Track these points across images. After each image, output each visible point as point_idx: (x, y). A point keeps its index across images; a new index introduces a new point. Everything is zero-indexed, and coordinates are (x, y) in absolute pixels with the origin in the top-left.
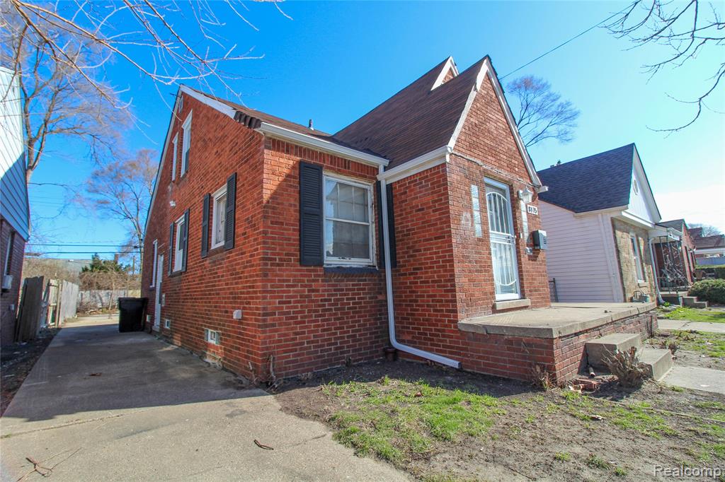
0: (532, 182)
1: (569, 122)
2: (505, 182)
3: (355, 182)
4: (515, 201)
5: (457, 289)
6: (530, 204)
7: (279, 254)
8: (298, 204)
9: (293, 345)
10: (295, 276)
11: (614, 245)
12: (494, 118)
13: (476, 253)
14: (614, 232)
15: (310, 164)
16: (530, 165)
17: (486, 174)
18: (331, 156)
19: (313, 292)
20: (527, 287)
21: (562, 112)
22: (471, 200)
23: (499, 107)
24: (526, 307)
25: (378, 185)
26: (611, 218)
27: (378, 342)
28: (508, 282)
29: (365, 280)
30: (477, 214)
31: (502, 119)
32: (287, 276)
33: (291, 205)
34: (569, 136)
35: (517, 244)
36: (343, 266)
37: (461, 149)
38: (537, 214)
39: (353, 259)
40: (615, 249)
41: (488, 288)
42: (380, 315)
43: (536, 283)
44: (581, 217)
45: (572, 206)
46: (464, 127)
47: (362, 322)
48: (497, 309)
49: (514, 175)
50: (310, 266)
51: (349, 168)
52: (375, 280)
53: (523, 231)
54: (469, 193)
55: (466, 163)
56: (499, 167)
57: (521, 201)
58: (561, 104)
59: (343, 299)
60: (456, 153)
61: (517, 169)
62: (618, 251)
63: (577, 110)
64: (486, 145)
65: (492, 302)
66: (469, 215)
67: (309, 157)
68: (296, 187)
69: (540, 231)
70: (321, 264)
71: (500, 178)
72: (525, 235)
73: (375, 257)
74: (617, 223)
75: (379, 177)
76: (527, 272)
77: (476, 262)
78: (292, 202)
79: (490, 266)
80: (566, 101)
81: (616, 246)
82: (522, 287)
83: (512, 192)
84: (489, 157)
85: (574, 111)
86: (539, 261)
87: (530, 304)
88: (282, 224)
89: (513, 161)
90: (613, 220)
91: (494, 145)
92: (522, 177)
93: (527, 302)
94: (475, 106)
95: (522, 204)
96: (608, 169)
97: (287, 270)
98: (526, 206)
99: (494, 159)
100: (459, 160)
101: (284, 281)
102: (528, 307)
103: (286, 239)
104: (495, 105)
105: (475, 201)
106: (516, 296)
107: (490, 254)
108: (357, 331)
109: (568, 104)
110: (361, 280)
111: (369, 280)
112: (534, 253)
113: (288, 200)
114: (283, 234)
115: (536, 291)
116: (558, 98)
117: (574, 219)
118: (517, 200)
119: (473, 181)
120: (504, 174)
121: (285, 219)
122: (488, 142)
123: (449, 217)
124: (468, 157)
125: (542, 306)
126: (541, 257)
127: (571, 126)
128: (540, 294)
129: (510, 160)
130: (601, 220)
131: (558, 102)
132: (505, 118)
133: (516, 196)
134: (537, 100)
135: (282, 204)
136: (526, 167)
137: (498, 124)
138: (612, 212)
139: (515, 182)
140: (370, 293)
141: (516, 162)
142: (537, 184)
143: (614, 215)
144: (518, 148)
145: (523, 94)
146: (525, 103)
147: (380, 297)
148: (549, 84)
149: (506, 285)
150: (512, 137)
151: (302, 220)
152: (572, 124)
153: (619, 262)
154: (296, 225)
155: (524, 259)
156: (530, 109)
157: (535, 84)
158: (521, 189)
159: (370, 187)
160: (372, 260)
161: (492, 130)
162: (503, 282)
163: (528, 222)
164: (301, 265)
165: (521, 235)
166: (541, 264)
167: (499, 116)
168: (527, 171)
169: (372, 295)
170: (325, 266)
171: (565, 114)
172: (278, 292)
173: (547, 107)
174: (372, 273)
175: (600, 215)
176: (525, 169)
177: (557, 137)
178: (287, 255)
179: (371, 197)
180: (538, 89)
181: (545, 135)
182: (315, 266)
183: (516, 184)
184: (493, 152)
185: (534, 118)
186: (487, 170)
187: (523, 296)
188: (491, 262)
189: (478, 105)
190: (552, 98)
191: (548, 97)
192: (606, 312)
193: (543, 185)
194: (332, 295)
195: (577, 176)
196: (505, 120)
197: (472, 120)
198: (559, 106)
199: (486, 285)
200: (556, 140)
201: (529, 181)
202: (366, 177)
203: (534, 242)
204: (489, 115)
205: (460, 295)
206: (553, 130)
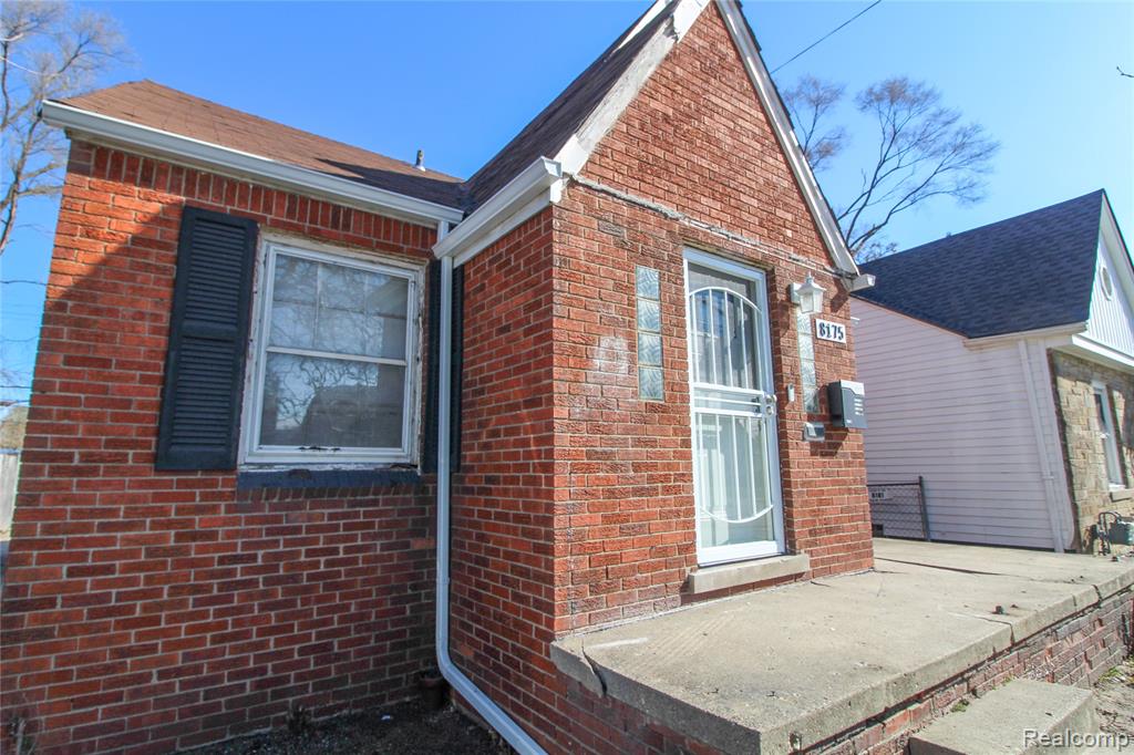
0: (832, 263)
1: (978, 164)
2: (755, 263)
3: (372, 262)
4: (781, 311)
5: (559, 544)
6: (822, 315)
7: (81, 443)
8: (166, 314)
9: (111, 684)
10: (134, 499)
11: (1053, 409)
12: (729, 107)
13: (638, 443)
14: (1054, 382)
15: (222, 213)
16: (829, 225)
17: (689, 239)
18: (292, 197)
19: (194, 540)
20: (804, 524)
21: (963, 146)
22: (632, 303)
23: (746, 84)
24: (796, 577)
25: (434, 268)
26: (1048, 350)
27: (402, 658)
28: (747, 513)
29: (375, 503)
30: (648, 341)
31: (753, 112)
32: (107, 499)
33: (141, 316)
34: (977, 192)
35: (781, 415)
36: (311, 468)
37: (610, 175)
38: (844, 341)
39: (345, 451)
40: (1055, 419)
41: (673, 536)
42: (414, 587)
43: (831, 513)
44: (980, 347)
45: (961, 323)
46: (625, 119)
47: (353, 609)
48: (697, 591)
49: (780, 247)
50: (194, 472)
51: (346, 226)
52: (405, 501)
53: (797, 381)
54: (626, 288)
55: (626, 211)
56: (730, 226)
57: (798, 312)
58: (961, 128)
59: (298, 553)
60: (594, 184)
61: (789, 233)
62: (1063, 425)
63: (994, 140)
64: (695, 168)
65: (682, 573)
66: (621, 344)
67: (218, 196)
68: (164, 271)
69: (845, 384)
70: (227, 463)
71: (735, 254)
72: (807, 392)
73: (417, 444)
74: (1060, 361)
75: (437, 251)
76: (803, 484)
77: (637, 468)
78: (148, 308)
79: (687, 477)
80: (972, 124)
81: (1059, 412)
82: (788, 522)
83: (771, 289)
84: (703, 200)
85: (986, 143)
86: (844, 455)
87: (807, 568)
88: (106, 363)
89: (779, 213)
90: (1051, 354)
91: (723, 171)
92: (805, 253)
93: (801, 562)
94: (669, 74)
95: (801, 317)
96: (1043, 244)
97: (108, 484)
98: (813, 323)
99: (718, 206)
100: (598, 201)
101: (93, 513)
102: (799, 575)
103: (113, 403)
104: (735, 78)
105: (647, 307)
106: (771, 547)
107: (687, 443)
108: (335, 633)
109: (976, 128)
110: (361, 504)
111: (386, 502)
112: (828, 437)
113: (132, 303)
114: (105, 390)
115: (830, 531)
116: (955, 119)
117: (966, 351)
118: (785, 308)
119: (644, 258)
120: (748, 242)
121: (116, 351)
122: (704, 163)
123: (550, 349)
124: (632, 196)
125: (846, 569)
126: (849, 445)
127: (980, 171)
128: (840, 539)
129: (771, 209)
130: (1024, 356)
131: (955, 127)
132: (763, 110)
133: (781, 297)
134: (913, 122)
135: (112, 312)
136: (816, 229)
137: (741, 122)
138: (1053, 338)
139: (783, 264)
140: (388, 536)
141: (789, 217)
142: (845, 269)
143: (1055, 344)
144: (796, 182)
145: (886, 112)
146: (889, 129)
147: (417, 544)
148: (938, 92)
149: (741, 521)
150: (780, 156)
151: (172, 354)
152: (980, 168)
153: (1065, 447)
154: (156, 367)
155: (799, 453)
156: (900, 141)
157: (909, 92)
158: (800, 280)
159: (417, 275)
160: (407, 450)
161: (719, 135)
162: (731, 514)
163: (817, 359)
164: (158, 471)
165: (792, 392)
166: (848, 464)
167: (747, 106)
168: (821, 238)
169: (394, 540)
170: (244, 469)
171: (969, 148)
172: (71, 544)
173: (933, 137)
174: (394, 484)
175: (1022, 344)
176: (814, 234)
177: (954, 193)
178: (109, 444)
179: (415, 300)
180: (914, 101)
181: (930, 189)
182: (206, 471)
183: (784, 270)
184: (719, 187)
185: (908, 157)
186: (694, 231)
187: (790, 548)
188: (689, 466)
189: (678, 71)
190: (944, 118)
191: (935, 116)
192: (999, 611)
193: (862, 274)
194: (260, 545)
195: (979, 261)
196: (761, 116)
197: (653, 104)
198: (958, 133)
199: (669, 526)
200: (951, 200)
201: (824, 262)
202: (399, 250)
203: (830, 410)
204: (713, 99)
205: (565, 563)
206: (946, 179)
